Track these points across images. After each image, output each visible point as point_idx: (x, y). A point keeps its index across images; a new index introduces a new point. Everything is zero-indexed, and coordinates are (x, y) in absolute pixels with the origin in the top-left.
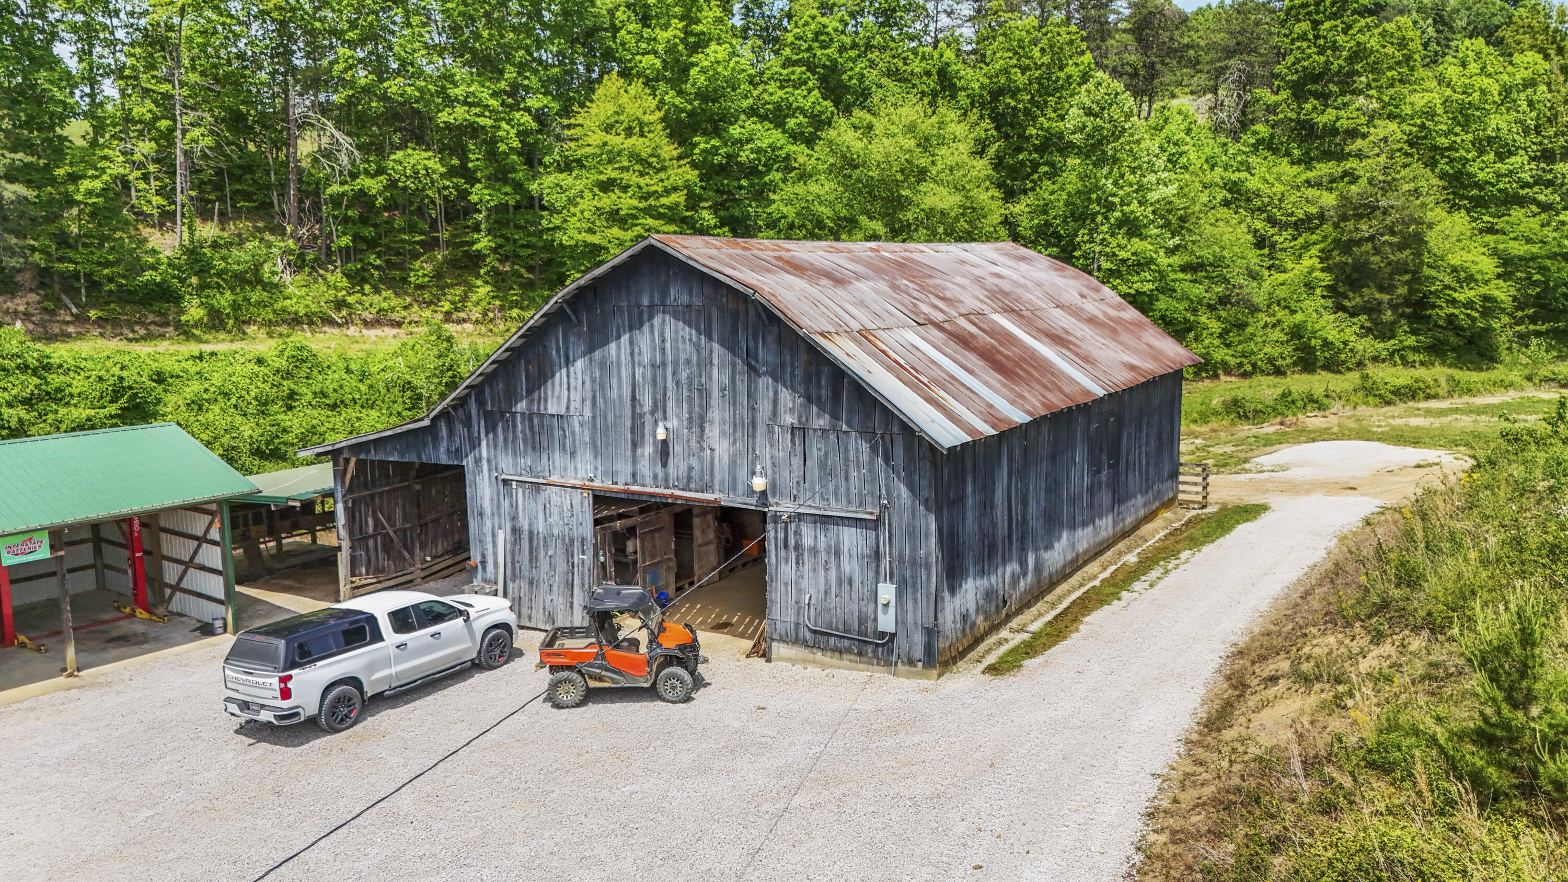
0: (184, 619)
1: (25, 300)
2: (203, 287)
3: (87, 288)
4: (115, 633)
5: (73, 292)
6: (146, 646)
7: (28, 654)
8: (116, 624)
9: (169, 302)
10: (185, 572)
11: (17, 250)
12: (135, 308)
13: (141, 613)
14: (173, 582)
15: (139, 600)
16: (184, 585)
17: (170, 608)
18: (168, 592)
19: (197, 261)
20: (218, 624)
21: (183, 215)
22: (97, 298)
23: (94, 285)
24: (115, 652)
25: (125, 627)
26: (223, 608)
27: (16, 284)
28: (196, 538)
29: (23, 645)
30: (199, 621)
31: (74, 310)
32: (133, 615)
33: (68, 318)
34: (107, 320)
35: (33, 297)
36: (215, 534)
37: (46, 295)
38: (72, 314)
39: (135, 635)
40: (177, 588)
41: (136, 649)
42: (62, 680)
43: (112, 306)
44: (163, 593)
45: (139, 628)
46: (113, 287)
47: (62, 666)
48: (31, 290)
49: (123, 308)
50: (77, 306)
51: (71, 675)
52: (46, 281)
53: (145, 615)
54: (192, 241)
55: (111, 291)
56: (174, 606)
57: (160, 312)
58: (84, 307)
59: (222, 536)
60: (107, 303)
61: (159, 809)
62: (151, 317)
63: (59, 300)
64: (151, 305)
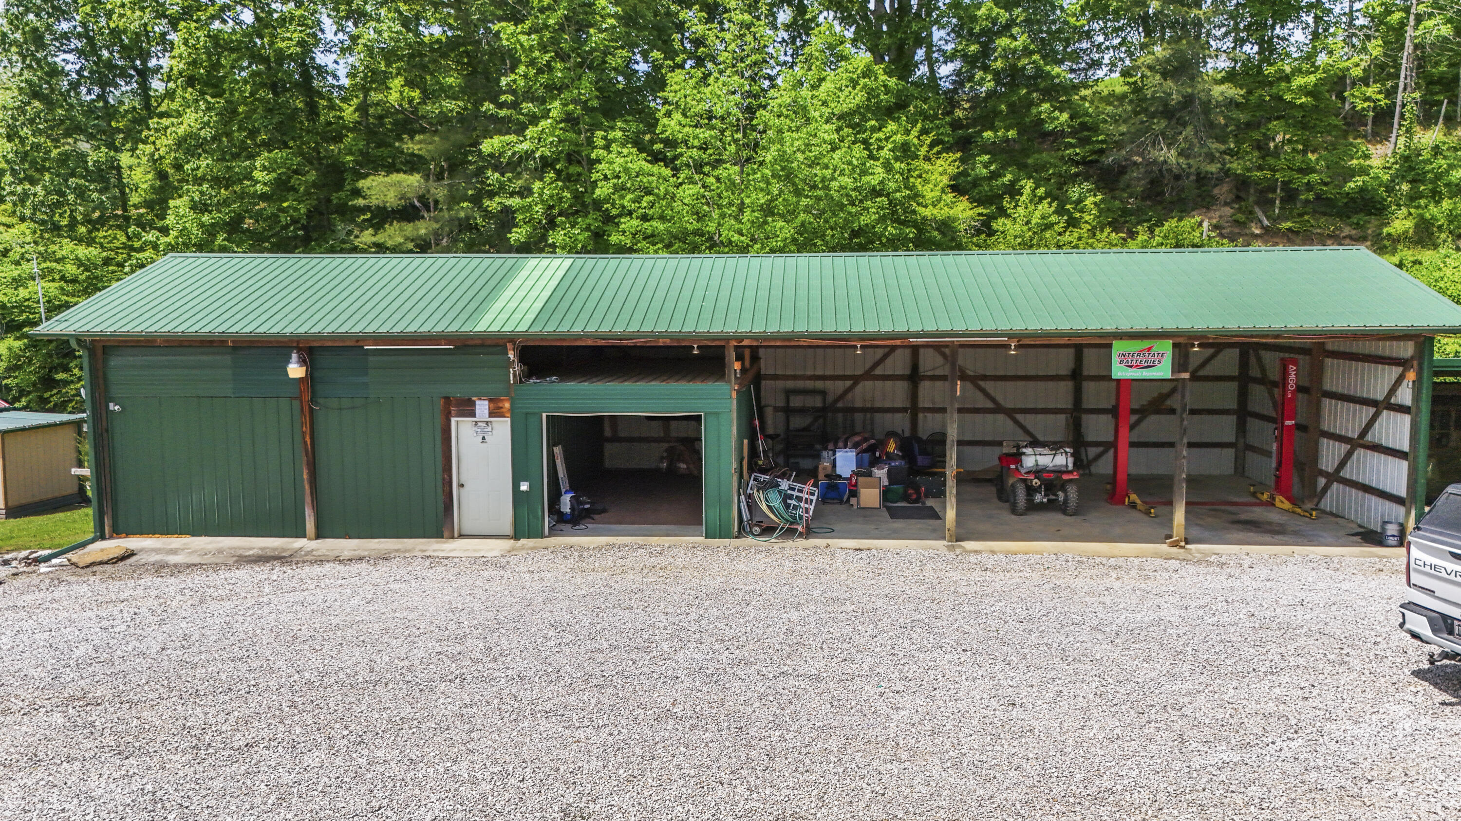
0: (1338, 520)
1: (1218, 213)
2: (1413, 197)
3: (1282, 200)
4: (1243, 517)
5: (1266, 204)
6: (1280, 537)
7: (1135, 514)
8: (1246, 508)
9: (1371, 214)
10: (1349, 454)
11: (1217, 155)
12: (1330, 220)
13: (1282, 502)
14: (1330, 470)
15: (1281, 486)
16: (1346, 473)
17: (1322, 505)
18: (1322, 481)
19: (1411, 168)
20: (1392, 529)
21: (1402, 116)
22: (1291, 209)
23: (1290, 195)
24: (1241, 535)
25: (1258, 513)
26: (1402, 510)
27: (1213, 197)
28: (1373, 403)
29: (1133, 506)
30: (1360, 526)
31: (1266, 223)
32: (1271, 503)
33: (1257, 231)
34: (1297, 233)
35: (1228, 211)
36: (1405, 396)
37: (1240, 209)
38: (1263, 227)
39: (1270, 523)
40: (1335, 477)
41: (1268, 538)
42: (1164, 548)
43: (1306, 217)
44: (1314, 484)
45: (1273, 516)
46: (1311, 196)
47: (1169, 533)
48: (1226, 204)
49: (1317, 220)
50: (1268, 218)
51: (1175, 544)
52: (1243, 195)
53: (1287, 505)
54: (1407, 147)
55: (1307, 201)
56: (1328, 502)
57: (1358, 224)
58: (1275, 220)
59: (1416, 397)
60: (1301, 215)
61: (1250, 756)
62: (1347, 231)
63: (1251, 213)
64: (1349, 218)
